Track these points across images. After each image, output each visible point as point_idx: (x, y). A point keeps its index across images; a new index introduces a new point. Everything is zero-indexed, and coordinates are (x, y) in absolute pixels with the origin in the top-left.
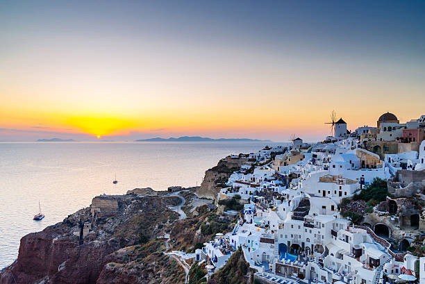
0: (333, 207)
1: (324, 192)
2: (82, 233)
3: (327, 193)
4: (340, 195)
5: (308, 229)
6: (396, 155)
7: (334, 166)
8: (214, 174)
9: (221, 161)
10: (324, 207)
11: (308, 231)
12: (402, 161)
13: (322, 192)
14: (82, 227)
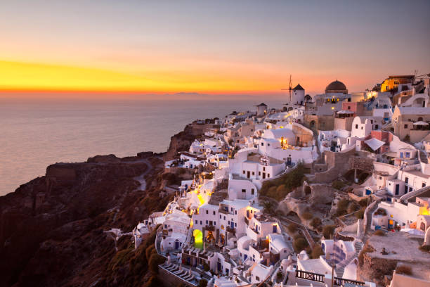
0: (253, 190)
1: (249, 173)
2: (34, 204)
3: (251, 174)
4: (264, 177)
5: (223, 215)
6: (330, 132)
7: (262, 144)
8: (178, 141)
9: (187, 126)
10: (244, 191)
11: (223, 217)
12: (334, 140)
13: (246, 173)
14: (34, 197)
